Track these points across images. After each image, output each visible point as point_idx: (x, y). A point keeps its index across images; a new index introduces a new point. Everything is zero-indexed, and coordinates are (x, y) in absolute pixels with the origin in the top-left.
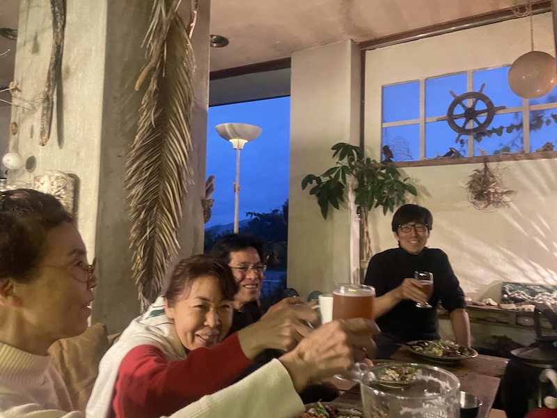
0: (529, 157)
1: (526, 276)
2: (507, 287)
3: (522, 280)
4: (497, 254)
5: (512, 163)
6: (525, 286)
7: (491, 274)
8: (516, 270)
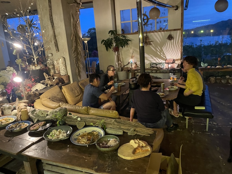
0: (156, 32)
1: (155, 61)
2: (151, 64)
3: (155, 62)
5: (153, 33)
6: (155, 63)
7: (148, 61)
8: (153, 60)
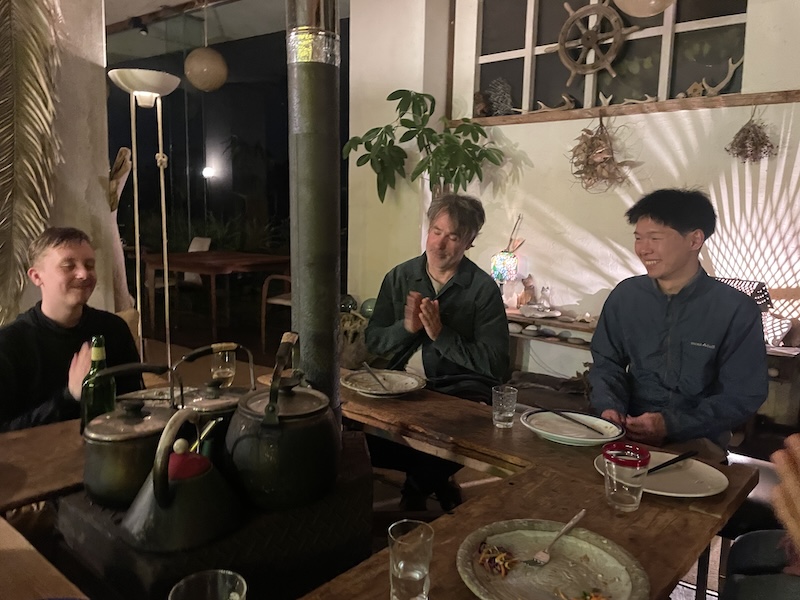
4: (608, 252)
7: (599, 279)
